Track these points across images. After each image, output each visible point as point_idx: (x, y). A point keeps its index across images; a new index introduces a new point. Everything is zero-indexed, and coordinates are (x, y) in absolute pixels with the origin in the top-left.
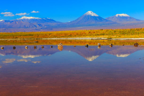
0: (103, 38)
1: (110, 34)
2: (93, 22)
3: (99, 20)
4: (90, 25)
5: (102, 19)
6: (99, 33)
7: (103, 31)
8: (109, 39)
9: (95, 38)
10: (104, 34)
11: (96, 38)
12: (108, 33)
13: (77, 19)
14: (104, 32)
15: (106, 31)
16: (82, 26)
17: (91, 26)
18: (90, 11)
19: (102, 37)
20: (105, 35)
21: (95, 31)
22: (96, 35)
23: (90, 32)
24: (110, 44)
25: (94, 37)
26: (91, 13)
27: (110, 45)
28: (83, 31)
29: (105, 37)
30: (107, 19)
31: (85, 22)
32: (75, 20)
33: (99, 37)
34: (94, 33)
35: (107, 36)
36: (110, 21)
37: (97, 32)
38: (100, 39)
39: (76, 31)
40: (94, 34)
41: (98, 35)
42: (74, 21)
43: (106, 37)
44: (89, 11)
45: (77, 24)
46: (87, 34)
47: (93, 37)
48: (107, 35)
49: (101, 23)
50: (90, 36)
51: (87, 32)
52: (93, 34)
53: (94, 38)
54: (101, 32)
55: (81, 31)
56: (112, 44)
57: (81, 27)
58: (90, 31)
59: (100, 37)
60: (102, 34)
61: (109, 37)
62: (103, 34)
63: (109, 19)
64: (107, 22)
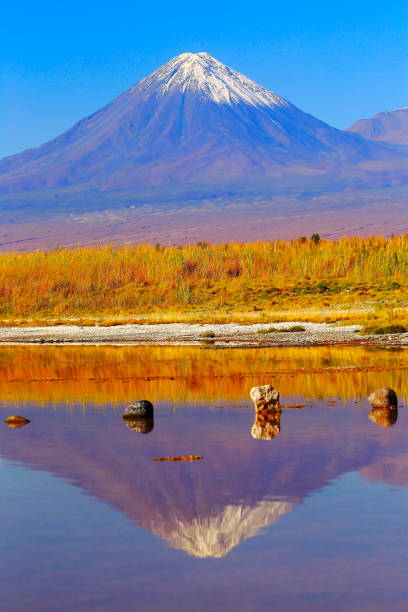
0: (324, 327)
1: (396, 286)
2: (230, 167)
3: (283, 138)
4: (195, 197)
5: (320, 135)
6: (279, 282)
7: (326, 257)
8: (381, 332)
9: (240, 325)
10: (338, 291)
11: (255, 328)
12: (368, 277)
13: (68, 137)
14: (330, 265)
15: (349, 252)
16: (114, 205)
17: (208, 206)
18: (194, 57)
19: (314, 319)
20: (345, 295)
21: (245, 249)
22: (249, 297)
23: (190, 268)
24: (372, 397)
25: (237, 315)
26: (208, 70)
27: (376, 408)
28: (125, 254)
29: (344, 313)
30: (366, 137)
31: (144, 160)
32: (48, 147)
33: (281, 314)
34: (230, 273)
35: (364, 309)
36: (391, 150)
37: (258, 261)
38: (293, 337)
39: (53, 257)
40: (234, 285)
41: (273, 293)
42: (29, 155)
43: (353, 312)
44: (183, 56)
45: (64, 182)
46: (163, 286)
47: (223, 322)
48: (362, 291)
49: (303, 171)
50: (193, 302)
51: (163, 267)
52: (222, 282)
53: (232, 328)
54: (307, 264)
55: (102, 254)
56: (392, 398)
57: (112, 216)
58: (189, 254)
59: (293, 314)
60: (309, 290)
61: (384, 319)
62: (324, 289)
63: (390, 136)
64: (367, 166)
